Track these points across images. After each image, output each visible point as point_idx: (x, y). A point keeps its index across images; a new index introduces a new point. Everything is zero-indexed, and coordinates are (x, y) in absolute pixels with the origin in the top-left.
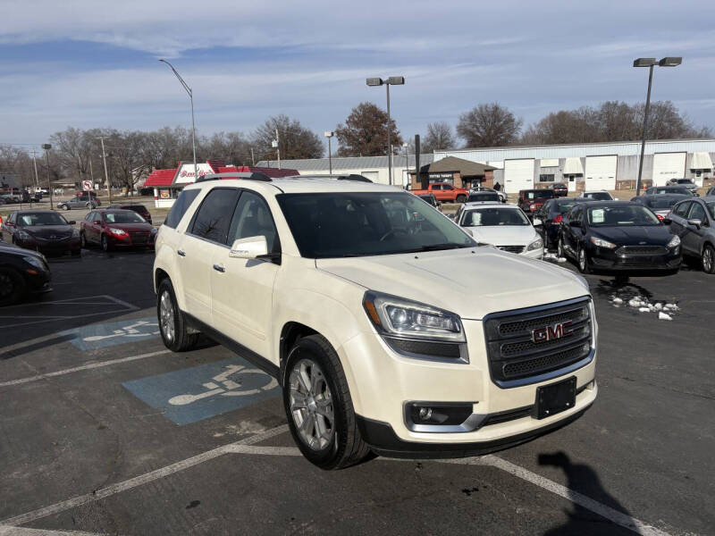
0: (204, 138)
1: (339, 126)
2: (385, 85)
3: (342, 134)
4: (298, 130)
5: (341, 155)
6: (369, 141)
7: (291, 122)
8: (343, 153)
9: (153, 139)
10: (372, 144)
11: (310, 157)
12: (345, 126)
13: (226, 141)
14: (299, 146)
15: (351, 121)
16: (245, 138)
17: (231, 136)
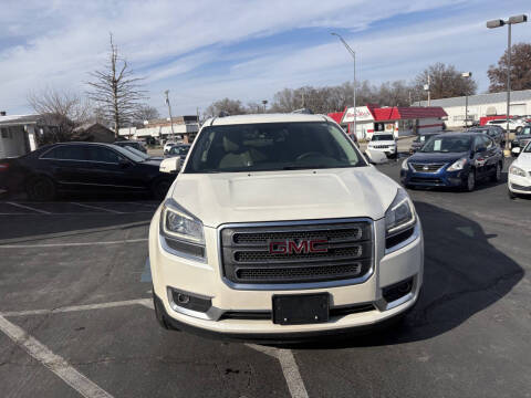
0: (375, 87)
1: (492, 66)
2: (507, 26)
3: (493, 74)
4: (453, 74)
5: (491, 91)
6: (521, 77)
7: (446, 67)
8: (494, 89)
9: (337, 91)
10: (524, 80)
11: (462, 95)
12: (497, 66)
13: (391, 88)
14: (452, 86)
15: (504, 60)
16: (407, 85)
17: (395, 84)
